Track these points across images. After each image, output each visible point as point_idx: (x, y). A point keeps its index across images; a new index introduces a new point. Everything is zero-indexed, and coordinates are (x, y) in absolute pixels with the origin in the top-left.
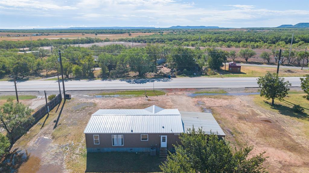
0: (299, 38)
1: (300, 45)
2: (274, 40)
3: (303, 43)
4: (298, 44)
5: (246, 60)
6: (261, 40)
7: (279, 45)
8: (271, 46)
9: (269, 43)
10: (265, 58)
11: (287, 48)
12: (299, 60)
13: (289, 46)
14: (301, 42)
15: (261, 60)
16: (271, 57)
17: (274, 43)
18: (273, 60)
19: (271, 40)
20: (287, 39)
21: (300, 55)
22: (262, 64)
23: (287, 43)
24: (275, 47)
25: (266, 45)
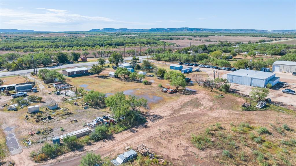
0: (106, 43)
1: (107, 47)
2: (93, 45)
3: (109, 46)
4: (106, 47)
5: (86, 56)
6: (85, 45)
7: (97, 48)
8: (93, 48)
9: (91, 47)
10: (94, 55)
11: (101, 49)
12: (107, 55)
13: (102, 48)
14: (107, 46)
15: (92, 56)
16: (97, 54)
17: (94, 46)
18: (97, 56)
19: (91, 45)
20: (100, 43)
21: (107, 52)
22: (93, 58)
23: (101, 46)
24: (95, 49)
25: (90, 48)
